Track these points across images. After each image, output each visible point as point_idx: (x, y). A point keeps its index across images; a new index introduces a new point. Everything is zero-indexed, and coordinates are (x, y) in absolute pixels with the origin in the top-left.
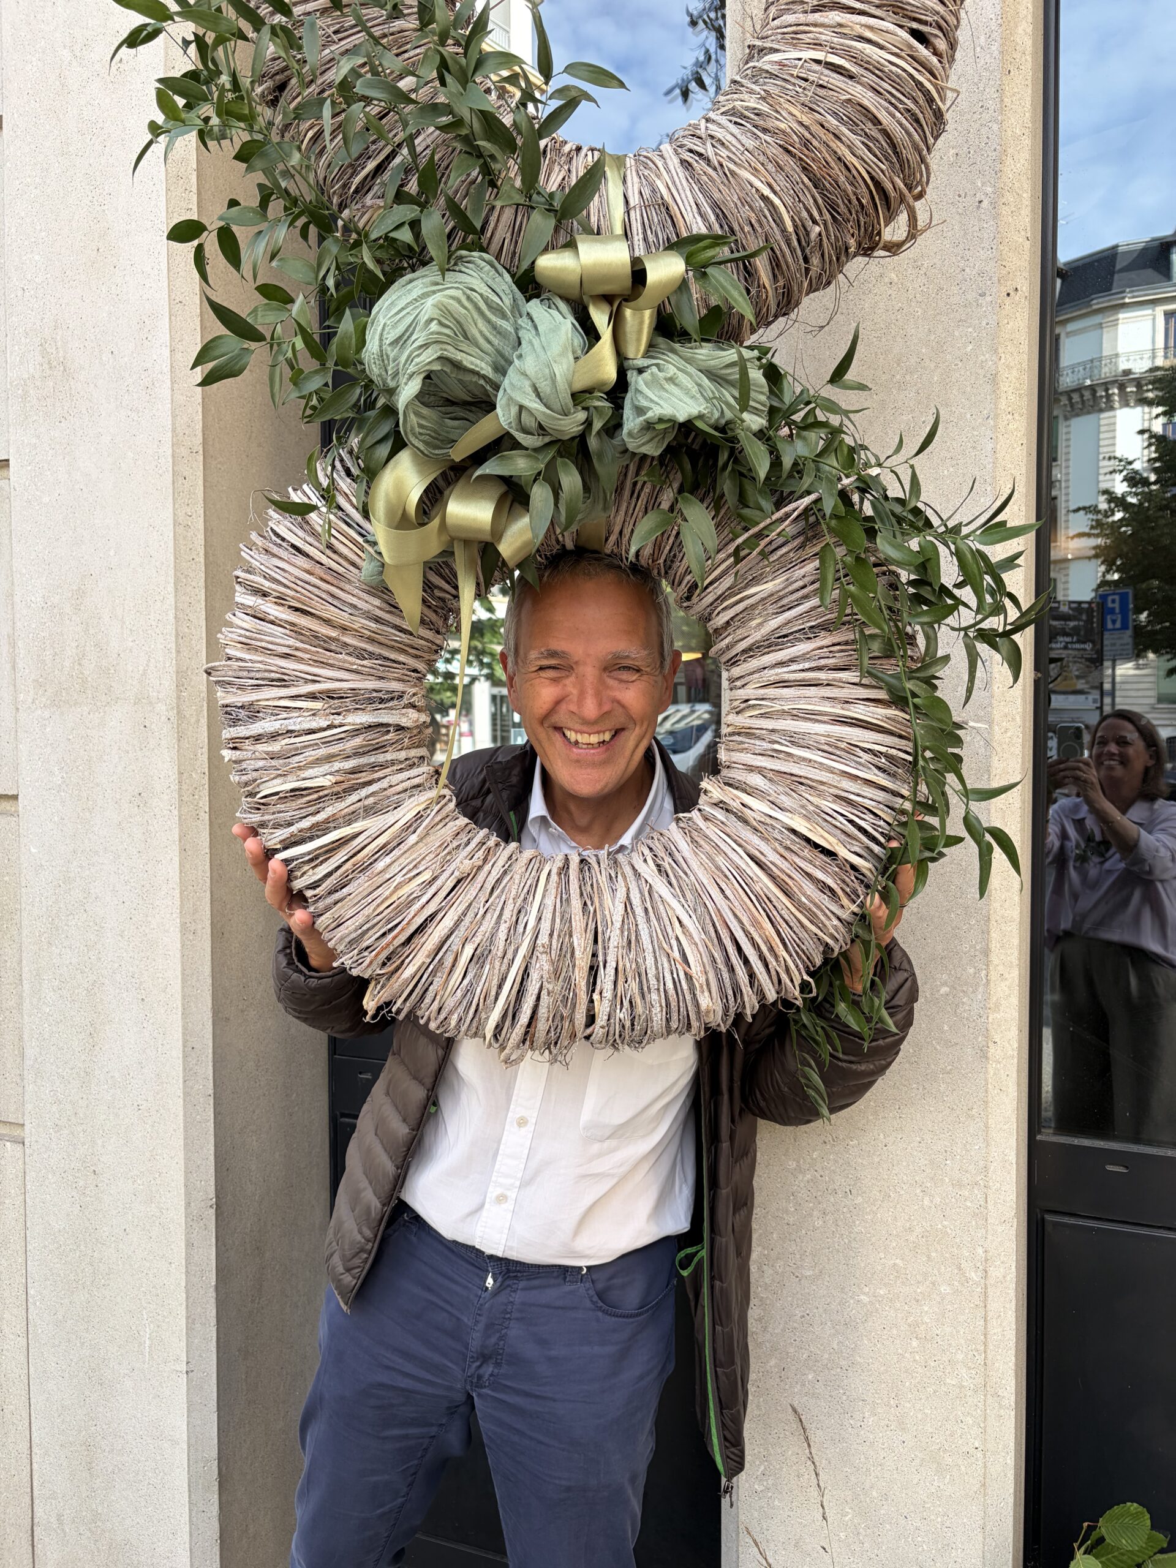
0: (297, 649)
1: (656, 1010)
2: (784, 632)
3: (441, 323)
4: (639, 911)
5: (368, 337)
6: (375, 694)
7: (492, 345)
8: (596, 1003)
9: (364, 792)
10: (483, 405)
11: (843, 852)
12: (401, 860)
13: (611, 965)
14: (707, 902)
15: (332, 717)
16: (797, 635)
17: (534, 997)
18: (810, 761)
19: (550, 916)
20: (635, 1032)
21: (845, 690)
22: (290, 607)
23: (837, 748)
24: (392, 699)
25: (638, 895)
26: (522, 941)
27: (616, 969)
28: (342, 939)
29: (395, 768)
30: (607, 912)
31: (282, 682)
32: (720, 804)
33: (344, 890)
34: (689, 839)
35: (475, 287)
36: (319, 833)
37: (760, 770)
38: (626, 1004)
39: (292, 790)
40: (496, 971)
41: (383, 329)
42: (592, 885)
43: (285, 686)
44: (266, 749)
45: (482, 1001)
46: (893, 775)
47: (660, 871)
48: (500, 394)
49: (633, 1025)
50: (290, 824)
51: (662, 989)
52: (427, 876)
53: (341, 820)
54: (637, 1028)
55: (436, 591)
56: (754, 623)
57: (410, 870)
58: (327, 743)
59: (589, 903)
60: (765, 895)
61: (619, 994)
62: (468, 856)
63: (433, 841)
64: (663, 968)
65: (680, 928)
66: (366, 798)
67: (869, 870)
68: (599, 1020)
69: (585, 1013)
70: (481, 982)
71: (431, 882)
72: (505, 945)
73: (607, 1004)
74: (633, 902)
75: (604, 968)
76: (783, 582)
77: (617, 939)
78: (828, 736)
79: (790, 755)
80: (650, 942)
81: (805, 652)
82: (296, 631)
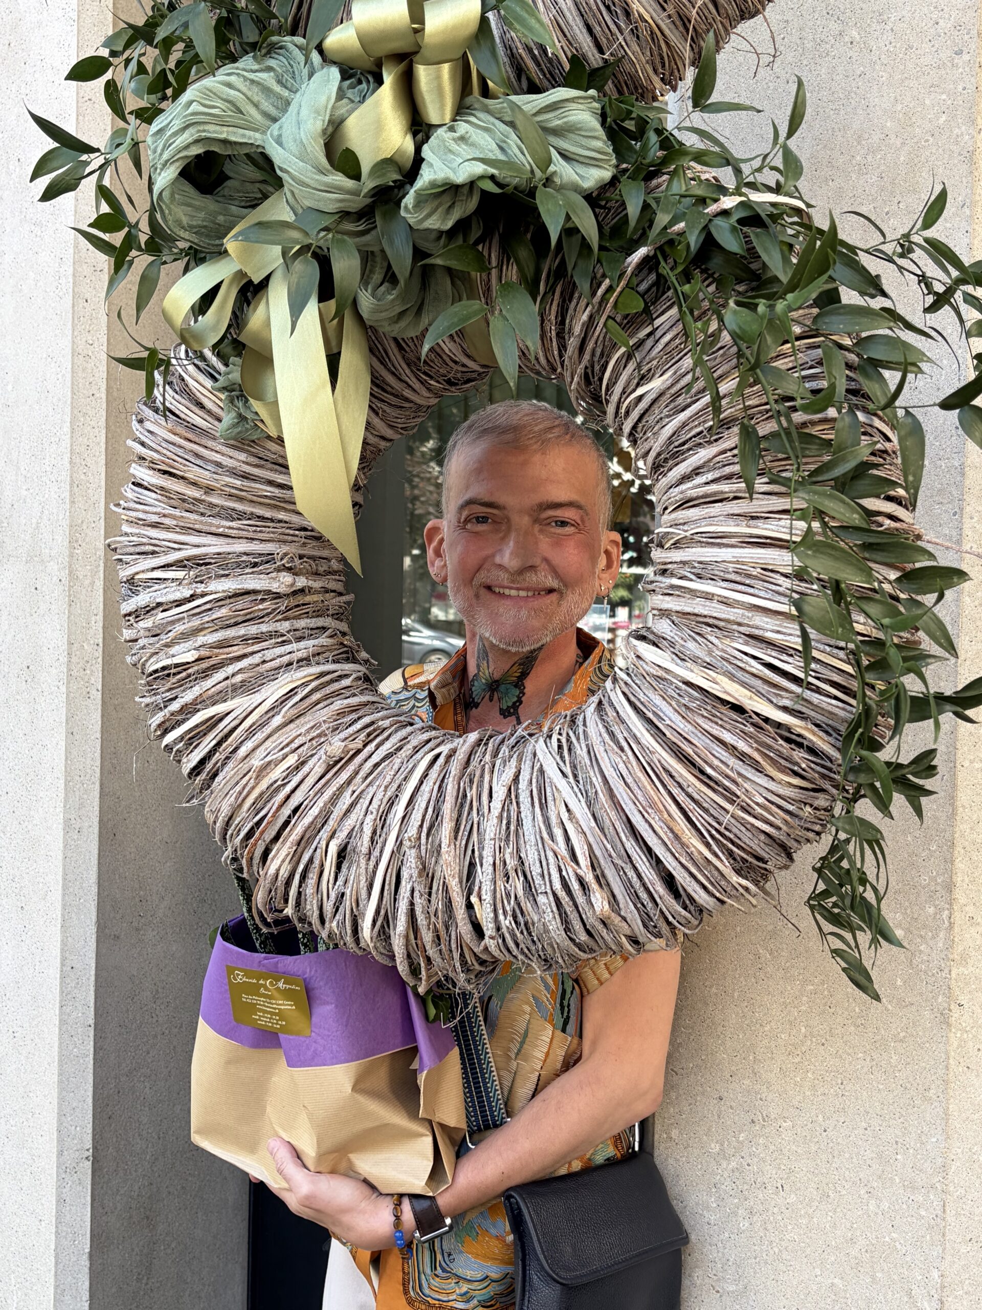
0: (164, 516)
4: (524, 799)
6: (244, 558)
9: (230, 669)
11: (758, 707)
12: (267, 745)
15: (194, 585)
16: (696, 440)
17: (407, 900)
19: (423, 805)
21: (755, 503)
23: (751, 576)
25: (528, 779)
26: (389, 834)
30: (484, 798)
31: (154, 554)
36: (187, 715)
37: (669, 615)
38: (510, 908)
39: (165, 668)
40: (363, 870)
42: (475, 767)
43: (153, 558)
44: (144, 626)
50: (165, 707)
51: (549, 890)
53: (208, 701)
58: (192, 615)
59: (468, 788)
60: (664, 769)
61: (498, 896)
62: (346, 739)
63: (308, 721)
64: (548, 864)
65: (567, 814)
66: (233, 675)
67: (806, 729)
68: (485, 929)
69: (467, 921)
70: (350, 884)
71: (298, 768)
72: (372, 840)
73: (488, 908)
74: (520, 786)
75: (481, 865)
76: (671, 377)
77: (494, 829)
78: (738, 562)
79: (692, 591)
80: (532, 832)
81: (706, 459)
82: (167, 495)
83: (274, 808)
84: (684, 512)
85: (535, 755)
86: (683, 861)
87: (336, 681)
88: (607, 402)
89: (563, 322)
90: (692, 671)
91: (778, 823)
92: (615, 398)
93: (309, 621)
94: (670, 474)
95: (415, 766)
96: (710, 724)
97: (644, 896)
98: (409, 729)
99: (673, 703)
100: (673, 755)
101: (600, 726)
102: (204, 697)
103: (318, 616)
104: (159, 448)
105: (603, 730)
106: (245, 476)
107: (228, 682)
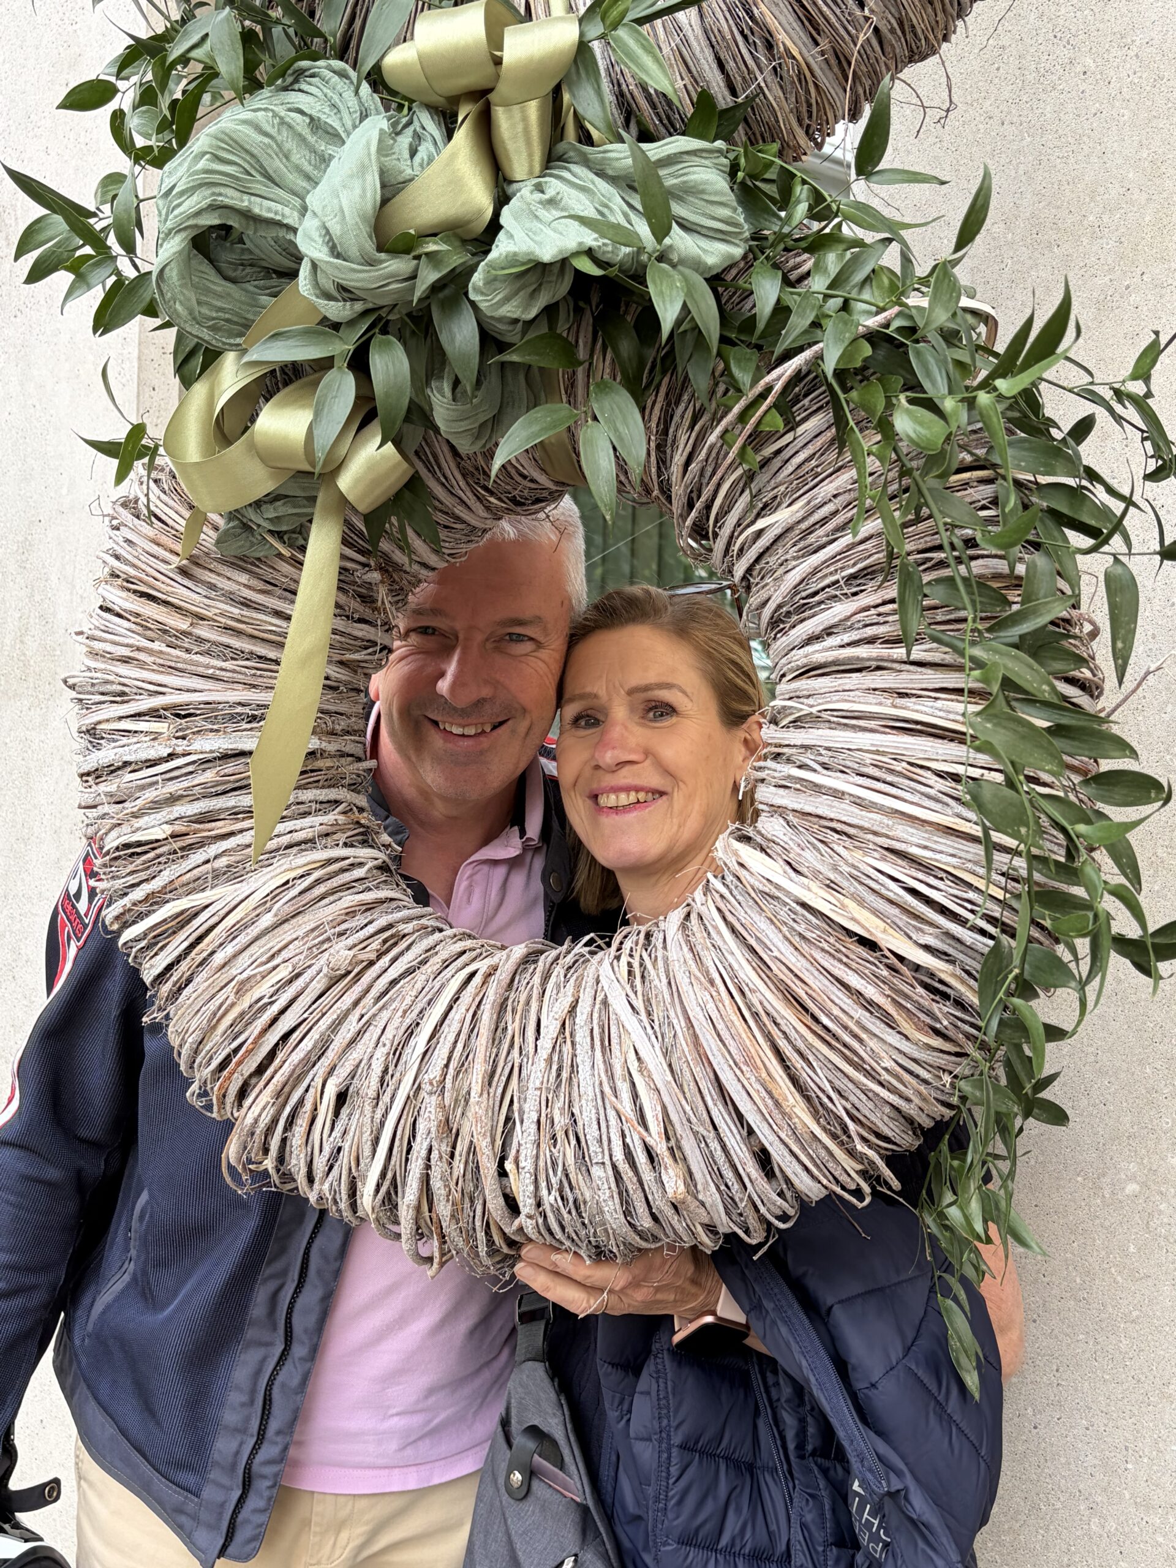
0: (139, 649)
1: (604, 1194)
2: (812, 588)
4: (582, 1036)
6: (239, 709)
8: (511, 1176)
9: (215, 850)
12: (253, 948)
13: (531, 1116)
14: (675, 1021)
15: (174, 741)
16: (831, 591)
17: (421, 1163)
18: (843, 793)
19: (451, 1038)
21: (904, 676)
22: (135, 592)
23: (891, 771)
25: (588, 1009)
26: (405, 1074)
27: (539, 1122)
31: (121, 695)
35: (304, 107)
36: (154, 907)
38: (556, 1179)
39: (127, 846)
43: (123, 702)
45: (353, 1163)
50: (126, 894)
51: (607, 1157)
52: (284, 972)
53: (180, 891)
56: (773, 577)
57: (263, 964)
58: (168, 779)
60: (768, 1014)
61: (541, 1164)
62: (355, 946)
63: (307, 922)
64: (608, 1127)
65: (636, 1064)
66: (216, 858)
67: (954, 975)
68: (521, 1205)
69: (499, 1193)
70: (349, 1137)
71: (290, 981)
72: (382, 1081)
73: (528, 1180)
74: (577, 1021)
75: (522, 1122)
76: (803, 507)
77: (540, 1075)
78: (877, 752)
79: (816, 785)
80: (590, 1083)
81: (841, 617)
82: (143, 624)
83: (256, 1032)
84: (809, 681)
85: (598, 982)
86: (783, 1136)
87: (346, 870)
88: (716, 535)
89: (665, 432)
90: (809, 890)
91: (909, 1093)
92: (725, 532)
93: (318, 792)
94: (793, 632)
95: (443, 986)
96: (832, 961)
97: (729, 1175)
98: (437, 936)
99: (785, 929)
100: (780, 996)
101: (686, 949)
102: (177, 884)
103: (329, 787)
104: (136, 562)
105: (689, 956)
106: (246, 604)
107: (208, 866)
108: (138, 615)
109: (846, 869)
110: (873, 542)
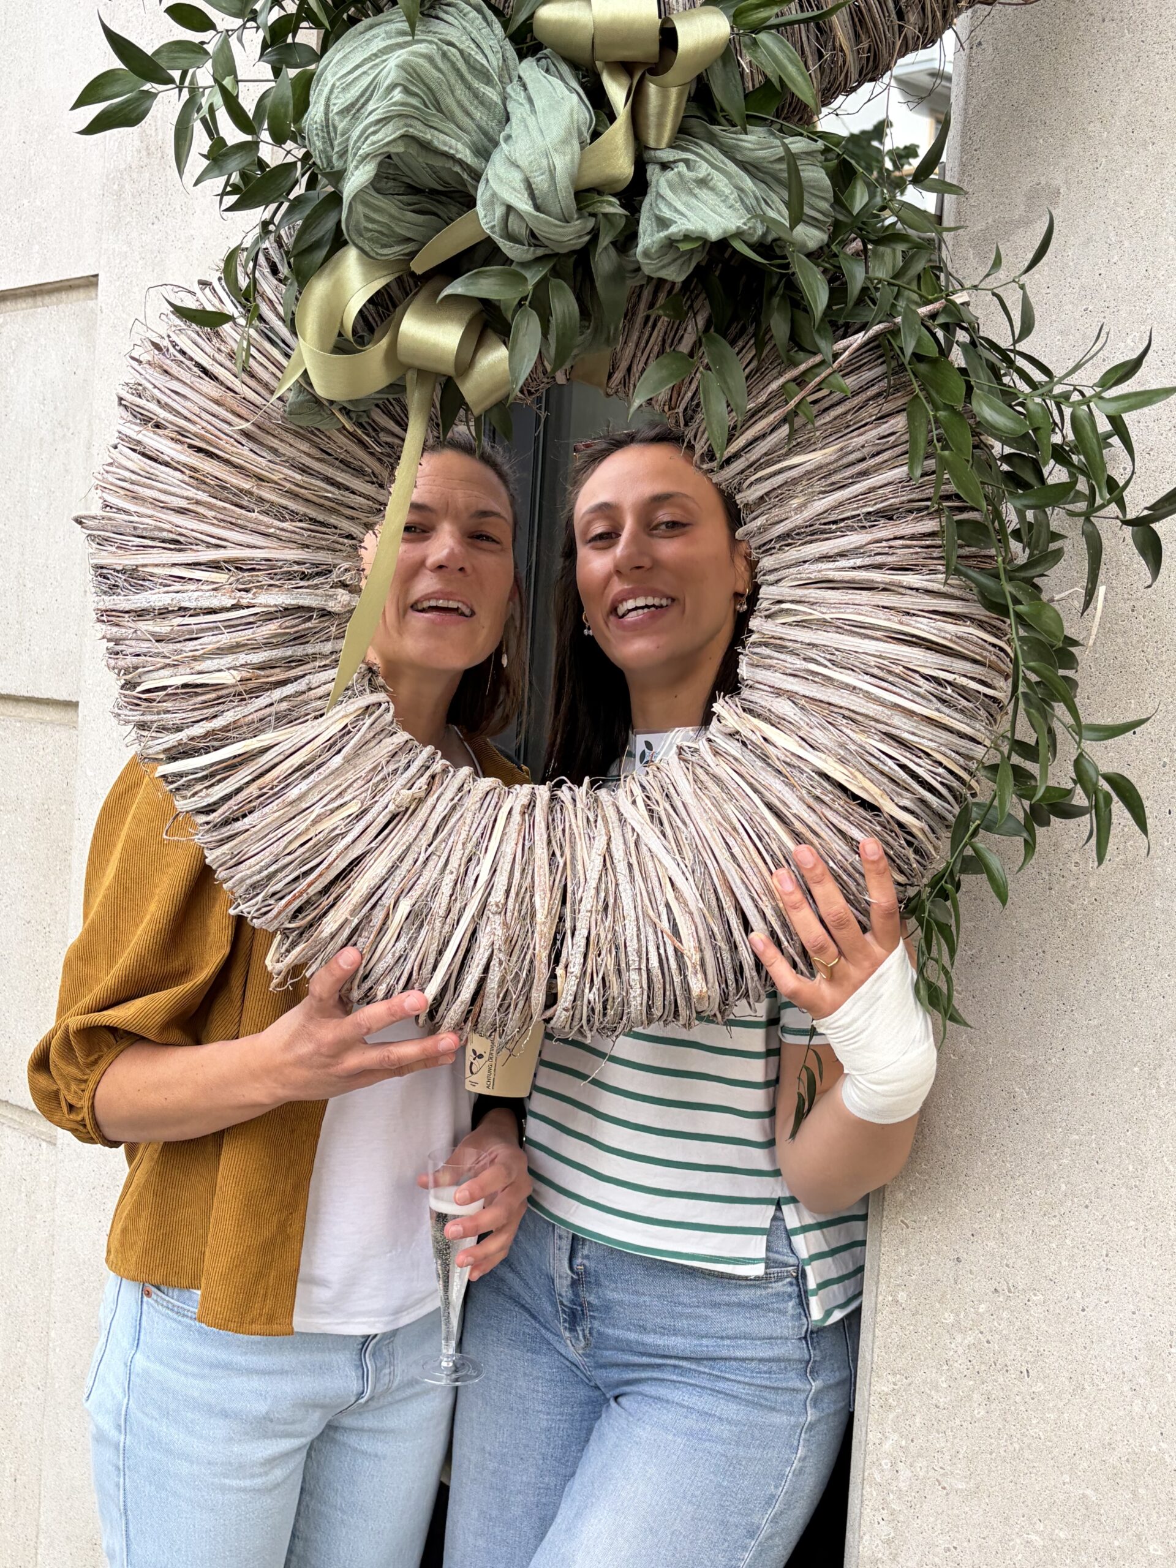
0: (198, 503)
1: (635, 992)
2: (832, 518)
3: (406, 91)
4: (622, 868)
5: (312, 99)
6: (296, 568)
7: (472, 119)
8: (559, 980)
9: (277, 694)
10: (458, 195)
11: (889, 808)
12: (321, 787)
13: (581, 933)
14: (708, 862)
15: (239, 594)
17: (481, 968)
18: (854, 688)
19: (507, 867)
20: (608, 1018)
21: (904, 598)
22: (191, 446)
23: (890, 672)
24: (318, 574)
25: (622, 847)
26: (472, 897)
27: (588, 939)
28: (242, 880)
29: (317, 664)
30: (580, 867)
31: (176, 544)
32: (733, 735)
33: (246, 820)
34: (691, 777)
35: (454, 40)
36: (216, 744)
37: (791, 696)
38: (597, 981)
39: (185, 686)
40: (436, 934)
41: (331, 92)
42: (564, 830)
43: (180, 550)
44: (151, 628)
45: (416, 968)
46: (962, 711)
47: (652, 817)
48: (481, 187)
49: (605, 1008)
50: (179, 729)
51: (643, 967)
52: (354, 808)
53: (245, 729)
54: (610, 1012)
55: (381, 435)
56: (795, 502)
57: (333, 800)
58: (231, 626)
59: (558, 853)
61: (589, 969)
62: (406, 784)
63: (363, 762)
65: (672, 892)
66: (277, 702)
67: (922, 830)
68: (560, 999)
69: (544, 991)
70: (417, 947)
71: (360, 815)
72: (450, 902)
73: (573, 982)
74: (615, 856)
75: (573, 937)
76: (835, 452)
77: (590, 900)
78: (880, 657)
79: (830, 679)
80: (632, 907)
81: (858, 544)
82: (198, 479)
83: (330, 859)
84: (818, 591)
85: (623, 824)
90: (825, 762)
94: (804, 548)
95: (489, 822)
96: (837, 817)
107: (272, 709)
108: (194, 469)
109: (853, 747)
110: (890, 488)
